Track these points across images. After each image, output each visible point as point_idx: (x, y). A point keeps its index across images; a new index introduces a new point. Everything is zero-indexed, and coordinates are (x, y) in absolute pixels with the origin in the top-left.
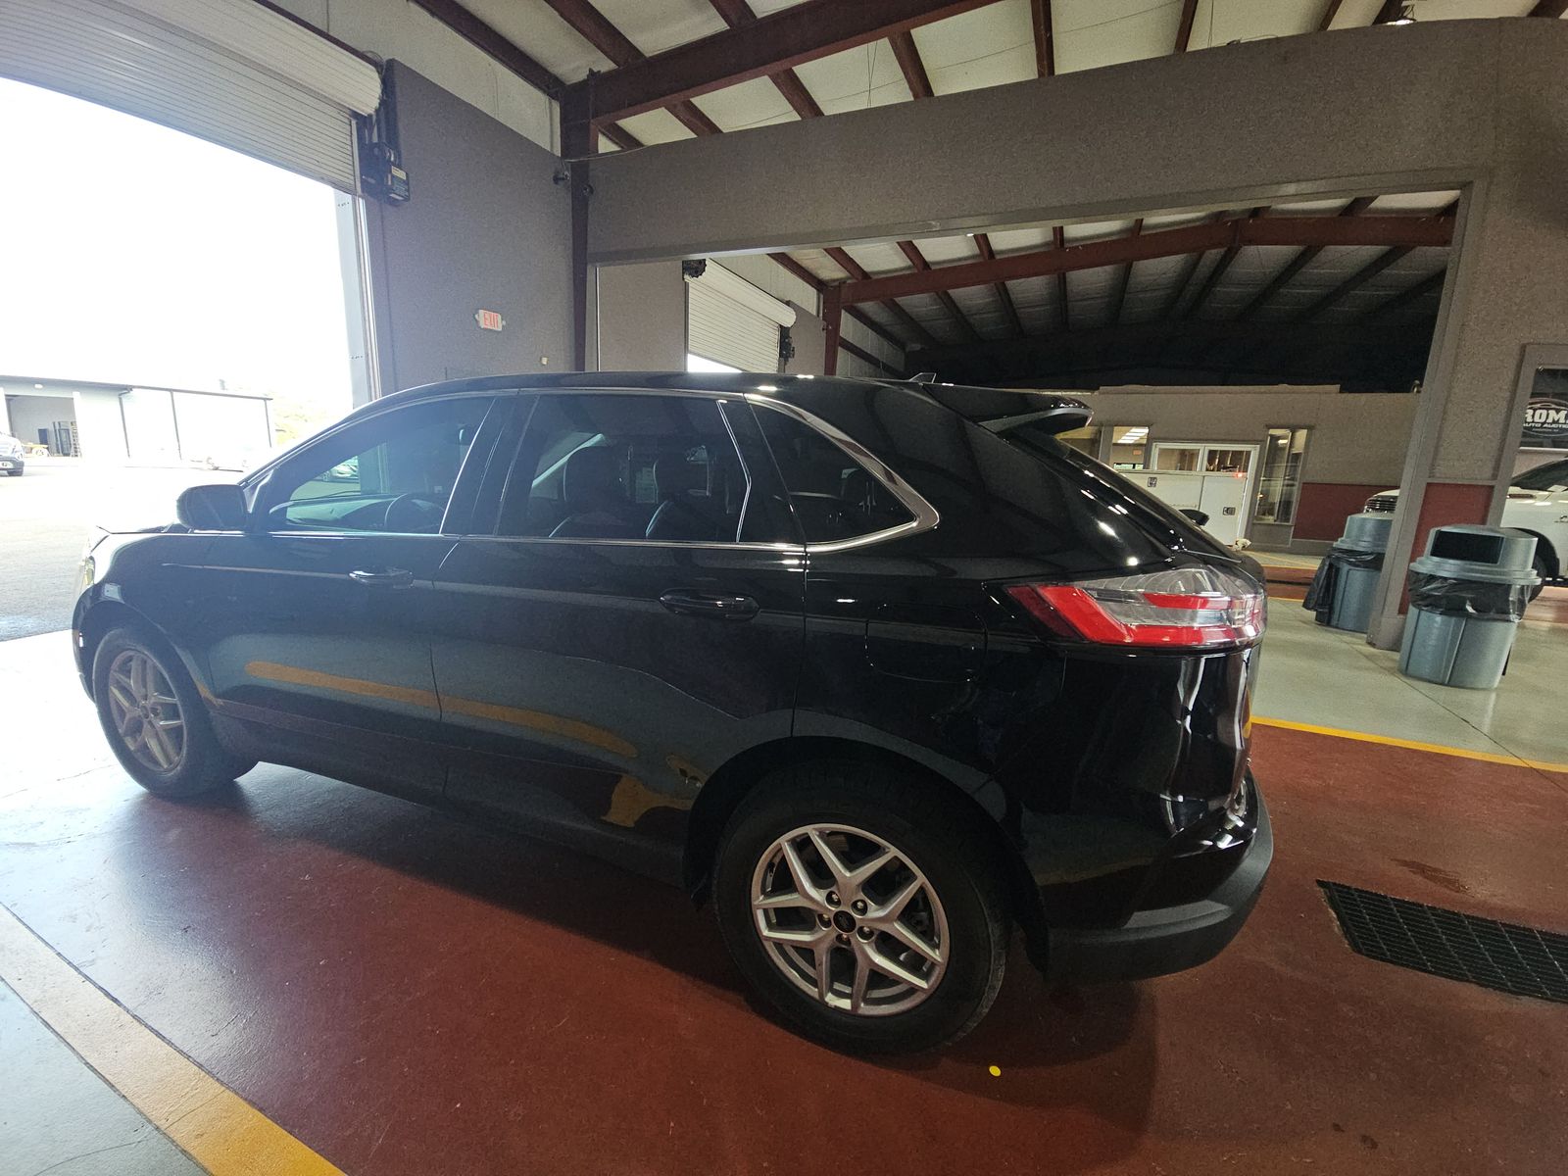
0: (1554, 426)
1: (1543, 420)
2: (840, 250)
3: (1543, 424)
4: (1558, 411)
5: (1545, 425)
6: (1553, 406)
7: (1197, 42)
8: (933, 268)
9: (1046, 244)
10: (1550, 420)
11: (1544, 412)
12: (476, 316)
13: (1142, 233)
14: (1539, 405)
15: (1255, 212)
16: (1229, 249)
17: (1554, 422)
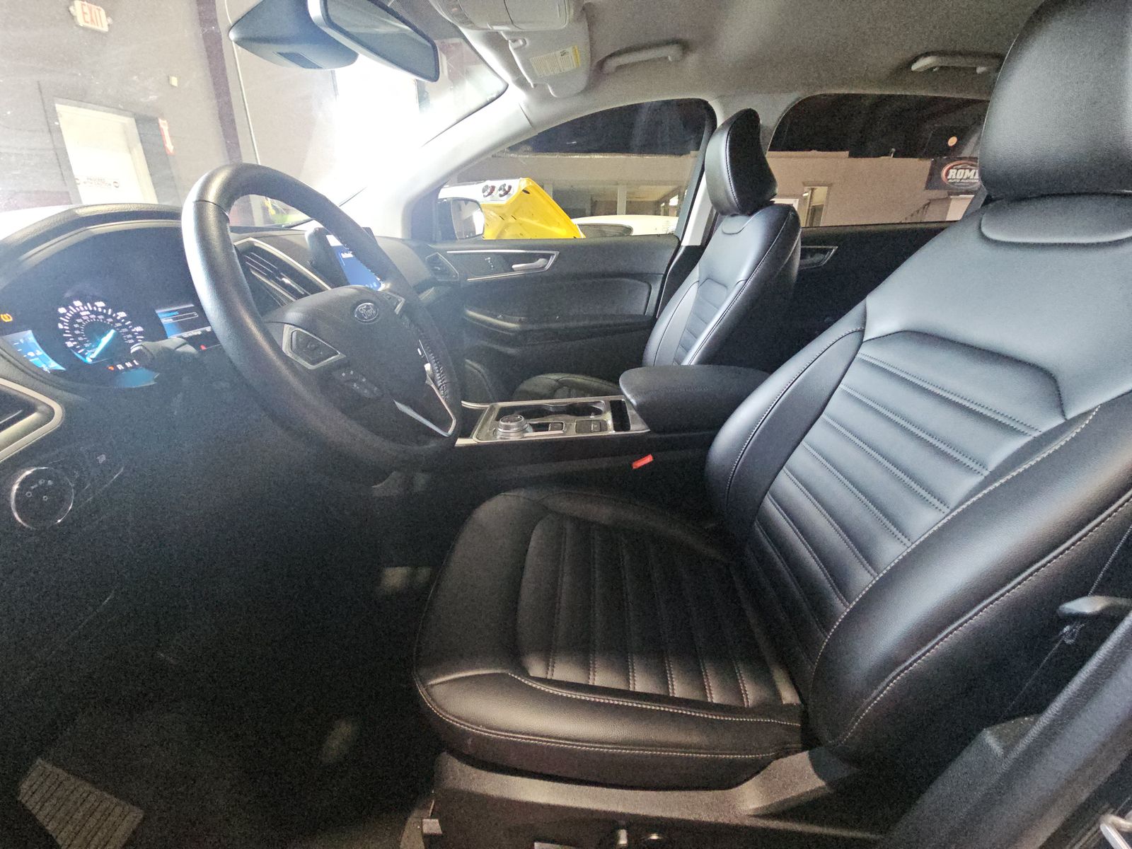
0: (967, 181)
1: (961, 177)
3: (961, 179)
4: (971, 170)
5: (962, 181)
6: (969, 167)
10: (965, 177)
11: (963, 171)
12: (71, 9)
14: (960, 166)
17: (968, 178)
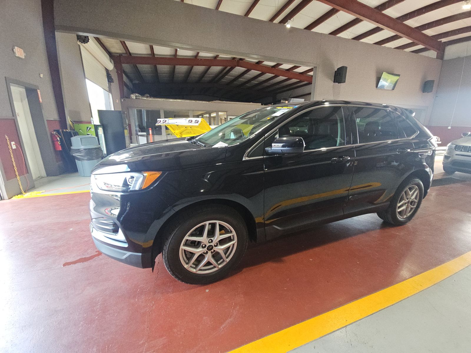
2: (124, 42)
7: (251, 16)
8: (156, 56)
9: (192, 56)
13: (218, 59)
15: (241, 59)
16: (231, 67)
